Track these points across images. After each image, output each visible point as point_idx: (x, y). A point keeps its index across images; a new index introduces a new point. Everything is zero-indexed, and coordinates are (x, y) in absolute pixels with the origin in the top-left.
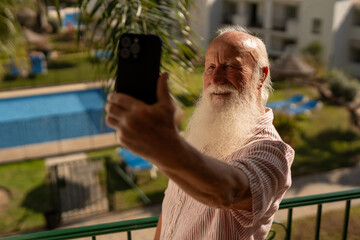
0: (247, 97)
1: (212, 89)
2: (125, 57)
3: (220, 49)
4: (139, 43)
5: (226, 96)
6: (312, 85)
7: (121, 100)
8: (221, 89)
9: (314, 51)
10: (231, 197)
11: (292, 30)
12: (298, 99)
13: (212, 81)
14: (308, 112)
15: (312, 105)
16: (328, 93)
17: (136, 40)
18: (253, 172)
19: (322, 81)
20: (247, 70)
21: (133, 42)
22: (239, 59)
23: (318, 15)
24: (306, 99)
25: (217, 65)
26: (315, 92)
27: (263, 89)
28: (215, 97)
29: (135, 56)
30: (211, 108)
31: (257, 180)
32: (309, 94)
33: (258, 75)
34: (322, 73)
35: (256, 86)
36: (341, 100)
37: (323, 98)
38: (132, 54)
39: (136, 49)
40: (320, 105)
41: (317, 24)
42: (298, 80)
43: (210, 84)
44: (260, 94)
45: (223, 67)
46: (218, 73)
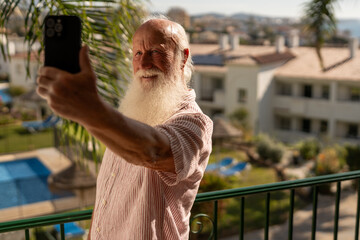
0: (172, 78)
1: (141, 73)
2: (50, 35)
3: (145, 36)
4: (61, 23)
5: (154, 78)
6: (240, 149)
7: (48, 72)
8: (149, 73)
9: (240, 117)
10: (153, 154)
11: (220, 100)
12: (228, 162)
13: (140, 66)
14: (237, 174)
15: (241, 167)
16: (256, 156)
17: (59, 21)
18: (174, 136)
19: (249, 145)
20: (171, 53)
21: (56, 22)
22: (163, 45)
23: (243, 86)
24: (235, 162)
25: (143, 52)
26: (243, 156)
27: (185, 68)
28: (144, 80)
29: (59, 35)
30: (142, 90)
31: (177, 142)
32: (238, 157)
33: (180, 57)
34: (249, 138)
35: (179, 67)
36: (268, 162)
37: (252, 160)
38: (56, 33)
39: (59, 28)
40: (249, 167)
41: (242, 94)
42: (226, 145)
43: (138, 69)
44: (183, 73)
46: (145, 59)
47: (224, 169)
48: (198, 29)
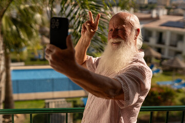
2: (53, 27)
3: (115, 21)
5: (118, 44)
12: (179, 81)
14: (184, 88)
20: (128, 31)
21: (56, 21)
22: (124, 26)
24: (183, 82)
25: (113, 29)
39: (57, 24)
44: (136, 42)
45: (116, 30)
46: (114, 33)
47: (176, 84)
48: (174, 7)
